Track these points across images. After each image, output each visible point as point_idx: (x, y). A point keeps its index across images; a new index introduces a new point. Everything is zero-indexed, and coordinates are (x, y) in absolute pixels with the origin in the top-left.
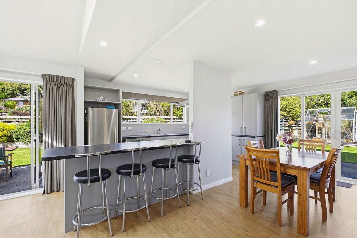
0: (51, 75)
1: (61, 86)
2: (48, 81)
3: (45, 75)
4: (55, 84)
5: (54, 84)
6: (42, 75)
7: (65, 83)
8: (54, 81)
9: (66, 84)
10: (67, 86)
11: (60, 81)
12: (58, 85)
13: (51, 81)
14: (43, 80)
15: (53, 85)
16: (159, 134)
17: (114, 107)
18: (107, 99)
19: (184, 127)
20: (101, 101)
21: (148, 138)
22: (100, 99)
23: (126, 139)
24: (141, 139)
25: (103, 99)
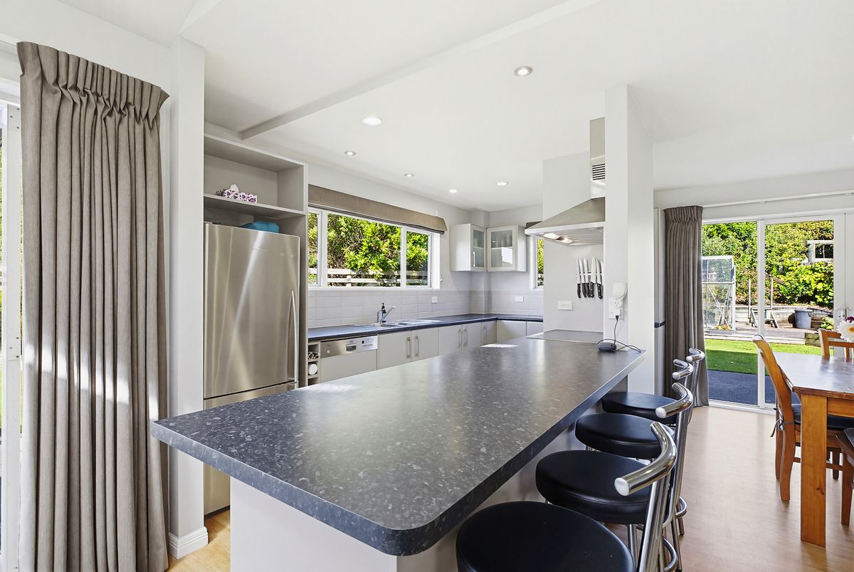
0: (68, 56)
1: (110, 114)
2: (50, 78)
3: (37, 49)
4: (84, 100)
5: (78, 102)
6: (21, 46)
7: (127, 104)
8: (80, 86)
9: (132, 108)
10: (138, 122)
11: (106, 92)
12: (100, 109)
13: (62, 83)
14: (23, 70)
15: (74, 103)
16: (383, 322)
17: (275, 227)
18: (256, 197)
19: (435, 299)
20: (239, 200)
21: (375, 338)
22: (234, 194)
23: (319, 343)
24: (357, 341)
25: (244, 197)
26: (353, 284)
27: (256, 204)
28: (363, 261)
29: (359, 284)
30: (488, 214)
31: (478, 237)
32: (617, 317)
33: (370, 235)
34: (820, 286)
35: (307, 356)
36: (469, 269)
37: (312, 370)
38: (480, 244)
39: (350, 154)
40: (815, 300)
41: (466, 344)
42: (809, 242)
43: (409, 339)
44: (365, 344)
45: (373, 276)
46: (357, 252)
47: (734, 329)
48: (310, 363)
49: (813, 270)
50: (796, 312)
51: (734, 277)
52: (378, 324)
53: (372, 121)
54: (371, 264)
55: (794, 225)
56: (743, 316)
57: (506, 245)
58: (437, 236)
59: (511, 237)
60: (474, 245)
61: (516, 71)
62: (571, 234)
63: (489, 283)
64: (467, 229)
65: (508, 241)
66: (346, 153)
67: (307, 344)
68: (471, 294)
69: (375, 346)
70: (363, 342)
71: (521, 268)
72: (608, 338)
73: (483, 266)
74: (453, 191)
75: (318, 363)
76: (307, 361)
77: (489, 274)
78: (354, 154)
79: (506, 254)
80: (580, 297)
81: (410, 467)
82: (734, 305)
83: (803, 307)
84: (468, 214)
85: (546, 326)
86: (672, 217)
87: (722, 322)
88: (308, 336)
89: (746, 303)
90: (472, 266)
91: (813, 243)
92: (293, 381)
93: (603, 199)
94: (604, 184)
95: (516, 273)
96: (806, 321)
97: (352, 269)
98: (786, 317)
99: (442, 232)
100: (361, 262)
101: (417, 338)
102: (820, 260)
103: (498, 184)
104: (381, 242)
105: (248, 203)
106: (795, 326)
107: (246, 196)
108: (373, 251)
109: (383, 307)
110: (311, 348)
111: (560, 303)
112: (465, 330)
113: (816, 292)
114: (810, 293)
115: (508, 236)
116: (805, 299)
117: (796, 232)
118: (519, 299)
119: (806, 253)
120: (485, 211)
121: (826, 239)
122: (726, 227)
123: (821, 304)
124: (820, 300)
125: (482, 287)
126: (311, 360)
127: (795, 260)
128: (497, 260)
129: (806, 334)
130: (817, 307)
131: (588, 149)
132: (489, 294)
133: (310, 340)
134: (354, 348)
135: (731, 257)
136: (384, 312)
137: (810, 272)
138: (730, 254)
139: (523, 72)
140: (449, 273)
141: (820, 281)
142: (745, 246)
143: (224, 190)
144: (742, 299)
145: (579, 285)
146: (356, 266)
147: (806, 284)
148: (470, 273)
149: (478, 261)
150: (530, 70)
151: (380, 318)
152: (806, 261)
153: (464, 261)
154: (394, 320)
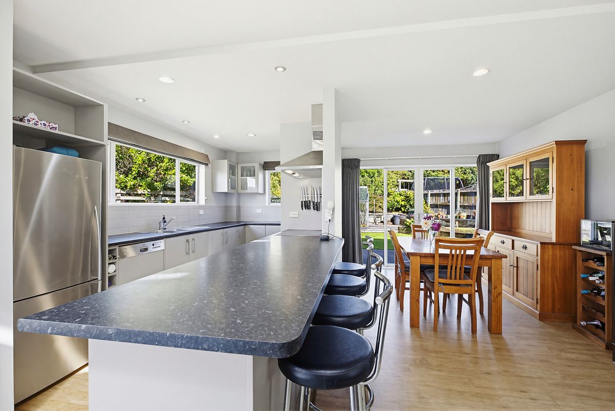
16: (164, 229)
17: (75, 152)
18: (57, 126)
19: (202, 212)
20: (40, 127)
21: (162, 241)
22: (34, 121)
23: (117, 247)
24: (149, 245)
25: (45, 125)
26: (122, 201)
27: (57, 132)
28: (132, 183)
29: (127, 201)
30: (238, 154)
31: (232, 169)
32: (330, 220)
33: (140, 163)
34: (403, 203)
35: (107, 258)
36: (226, 191)
37: (111, 269)
38: (233, 174)
39: (140, 100)
40: (401, 210)
41: (227, 242)
42: (398, 180)
43: (188, 241)
44: (155, 246)
45: (140, 195)
46: (127, 176)
47: (368, 226)
48: (109, 264)
49: (400, 195)
50: (394, 216)
51: (368, 198)
52: (160, 231)
53: (165, 80)
54: (139, 185)
55: (393, 172)
56: (371, 219)
57: (250, 176)
58: (203, 167)
59: (254, 171)
60: (230, 174)
61: (276, 68)
62: (301, 171)
63: (238, 202)
64: (225, 164)
65: (252, 173)
66: (137, 99)
67: (107, 249)
68: (227, 209)
69: (163, 247)
70: (153, 245)
71: (261, 191)
72: (324, 233)
73: (235, 189)
74: (217, 137)
75: (117, 263)
76: (107, 262)
77: (239, 194)
78: (144, 101)
79: (251, 182)
80: (302, 209)
81: (265, 312)
82: (368, 213)
83: (396, 214)
84: (224, 153)
85: (283, 228)
86: (346, 164)
87: (363, 223)
88: (108, 242)
89: (372, 212)
90: (228, 188)
91: (400, 181)
92: (97, 279)
93: (322, 152)
94: (322, 143)
95: (258, 194)
96: (398, 221)
97: (122, 189)
98: (390, 219)
99: (207, 165)
100: (130, 183)
101: (193, 239)
102: (402, 190)
103: (249, 135)
104: (149, 169)
105: (48, 129)
106: (393, 224)
107: (47, 124)
108: (142, 175)
109: (164, 218)
110: (110, 252)
111: (291, 213)
112: (226, 233)
113: (402, 206)
114: (399, 206)
115: (252, 170)
116: (397, 210)
117: (394, 176)
118: (259, 211)
119: (398, 186)
120: (236, 152)
121: (405, 179)
122: (364, 171)
123: (404, 212)
124: (403, 210)
125: (234, 203)
126: (111, 261)
127: (393, 189)
128: (244, 186)
129: (398, 227)
130: (402, 214)
131: (310, 120)
132: (239, 208)
133: (110, 245)
134: (146, 249)
135: (366, 187)
136: (165, 222)
137: (399, 196)
138: (366, 185)
139: (280, 69)
140: (211, 193)
141: (403, 200)
142: (372, 181)
143: (24, 117)
144: (371, 210)
145: (302, 202)
146: (126, 186)
147: (398, 202)
148: (226, 193)
149: (232, 185)
150: (285, 69)
151: (162, 226)
152: (397, 190)
153: (223, 186)
154: (174, 228)
